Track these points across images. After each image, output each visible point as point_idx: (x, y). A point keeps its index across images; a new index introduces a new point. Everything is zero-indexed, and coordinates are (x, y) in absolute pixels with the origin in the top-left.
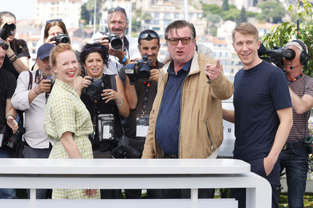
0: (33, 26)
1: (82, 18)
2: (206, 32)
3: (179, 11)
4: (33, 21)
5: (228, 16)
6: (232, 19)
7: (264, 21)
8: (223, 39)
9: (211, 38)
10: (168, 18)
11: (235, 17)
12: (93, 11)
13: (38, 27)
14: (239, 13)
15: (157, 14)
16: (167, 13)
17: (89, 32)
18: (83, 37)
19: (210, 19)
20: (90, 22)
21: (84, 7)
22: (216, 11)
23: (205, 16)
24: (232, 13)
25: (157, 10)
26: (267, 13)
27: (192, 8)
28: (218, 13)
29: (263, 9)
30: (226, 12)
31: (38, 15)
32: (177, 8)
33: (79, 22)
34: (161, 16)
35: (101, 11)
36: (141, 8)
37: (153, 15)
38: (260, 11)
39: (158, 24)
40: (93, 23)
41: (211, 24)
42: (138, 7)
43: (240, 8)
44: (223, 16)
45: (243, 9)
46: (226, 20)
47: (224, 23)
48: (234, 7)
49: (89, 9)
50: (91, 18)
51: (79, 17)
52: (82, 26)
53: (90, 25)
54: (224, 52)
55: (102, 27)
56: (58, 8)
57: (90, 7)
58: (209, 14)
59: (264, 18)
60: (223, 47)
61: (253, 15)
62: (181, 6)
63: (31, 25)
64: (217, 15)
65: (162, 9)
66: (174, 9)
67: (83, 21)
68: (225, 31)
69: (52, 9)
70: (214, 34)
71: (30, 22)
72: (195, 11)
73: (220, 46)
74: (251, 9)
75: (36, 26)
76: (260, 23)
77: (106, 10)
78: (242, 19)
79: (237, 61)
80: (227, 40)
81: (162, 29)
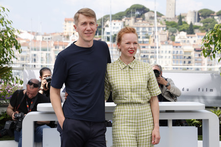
2: (168, 39)
3: (151, 26)
4: (62, 34)
5: (182, 29)
6: (184, 30)
7: (204, 31)
8: (179, 43)
9: (171, 42)
11: (186, 29)
14: (188, 27)
15: (138, 28)
16: (144, 28)
19: (170, 31)
20: (98, 34)
22: (174, 26)
23: (167, 29)
24: (185, 27)
25: (138, 26)
26: (206, 26)
27: (159, 24)
29: (204, 23)
30: (180, 26)
34: (141, 29)
35: (104, 27)
36: (128, 25)
38: (202, 25)
39: (139, 34)
41: (171, 34)
42: (126, 24)
43: (189, 23)
44: (178, 29)
45: (191, 24)
46: (181, 31)
47: (179, 33)
48: (186, 23)
50: (98, 31)
53: (98, 36)
54: (179, 51)
55: (105, 37)
58: (170, 28)
59: (204, 29)
60: (178, 48)
61: (197, 28)
62: (152, 23)
64: (175, 28)
65: (141, 25)
66: (148, 25)
68: (180, 38)
70: (173, 40)
72: (161, 26)
74: (196, 24)
75: (64, 37)
76: (202, 32)
77: (107, 26)
78: (191, 30)
79: (187, 56)
80: (181, 44)
81: (141, 37)
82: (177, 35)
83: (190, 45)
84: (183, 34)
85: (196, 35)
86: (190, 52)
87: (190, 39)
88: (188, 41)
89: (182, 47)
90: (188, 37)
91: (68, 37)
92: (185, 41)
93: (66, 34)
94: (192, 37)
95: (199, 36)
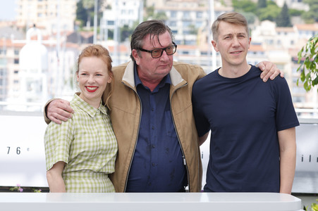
0: (15, 28)
1: (78, 18)
3: (202, 9)
4: (14, 23)
5: (266, 15)
6: (270, 19)
7: (312, 20)
8: (259, 44)
10: (188, 18)
11: (274, 16)
12: (92, 9)
13: (21, 30)
14: (279, 11)
15: (174, 12)
16: (186, 12)
17: (87, 36)
18: (79, 42)
20: (88, 24)
21: (80, 5)
22: (249, 8)
24: (271, 11)
25: (175, 8)
26: (315, 11)
28: (252, 11)
29: (310, 5)
30: (262, 10)
31: (21, 14)
32: (200, 5)
33: (75, 24)
34: (180, 15)
35: (102, 9)
36: (154, 5)
37: (168, 14)
38: (306, 8)
39: (175, 25)
40: (92, 25)
42: (150, 4)
43: (280, 4)
44: (258, 15)
45: (285, 6)
46: (263, 19)
47: (260, 24)
48: (274, 4)
49: (86, 5)
50: (89, 18)
51: (74, 17)
52: (78, 29)
53: (88, 27)
55: (104, 30)
56: (47, 6)
57: (88, 4)
59: (312, 17)
60: (259, 55)
61: (297, 13)
62: (204, 3)
63: (12, 27)
64: (251, 14)
65: (181, 6)
66: (195, 6)
67: (79, 22)
68: (262, 34)
69: (40, 7)
71: (11, 24)
72: (223, 8)
73: (255, 53)
74: (296, 6)
75: (18, 29)
76: (307, 23)
77: (109, 7)
78: (284, 19)
80: (264, 47)
81: (180, 31)
82: (255, 28)
83: (283, 49)
84: (269, 26)
85: (295, 28)
86: (283, 65)
87: (282, 37)
88: (279, 42)
89: (266, 54)
90: (279, 33)
91: (25, 29)
92: (272, 42)
93: (22, 24)
94: (286, 33)
95: (300, 31)
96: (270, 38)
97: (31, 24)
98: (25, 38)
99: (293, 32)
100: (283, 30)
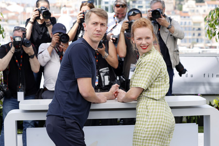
0: (55, 7)
2: (175, 8)
4: (55, 4)
8: (187, 12)
9: (178, 12)
39: (141, 4)
40: (96, 4)
41: (178, 2)
47: (187, 2)
50: (95, 1)
54: (188, 22)
60: (187, 18)
68: (188, 7)
70: (181, 9)
71: (53, 5)
73: (185, 17)
76: (212, 0)
79: (197, 27)
80: (190, 14)
81: (144, 7)
82: (184, 4)
83: (200, 15)
84: (192, 3)
85: (206, 3)
86: (199, 23)
87: (199, 8)
88: (197, 11)
89: (191, 17)
90: (197, 6)
91: (60, 8)
92: (193, 11)
93: (59, 5)
94: (201, 6)
95: (209, 5)
96: (193, 9)
97: (63, 5)
98: (60, 13)
99: (205, 5)
100: (199, 4)
